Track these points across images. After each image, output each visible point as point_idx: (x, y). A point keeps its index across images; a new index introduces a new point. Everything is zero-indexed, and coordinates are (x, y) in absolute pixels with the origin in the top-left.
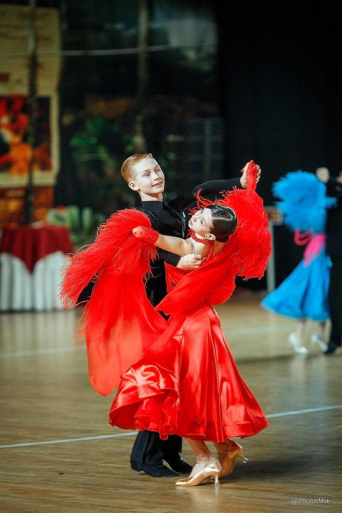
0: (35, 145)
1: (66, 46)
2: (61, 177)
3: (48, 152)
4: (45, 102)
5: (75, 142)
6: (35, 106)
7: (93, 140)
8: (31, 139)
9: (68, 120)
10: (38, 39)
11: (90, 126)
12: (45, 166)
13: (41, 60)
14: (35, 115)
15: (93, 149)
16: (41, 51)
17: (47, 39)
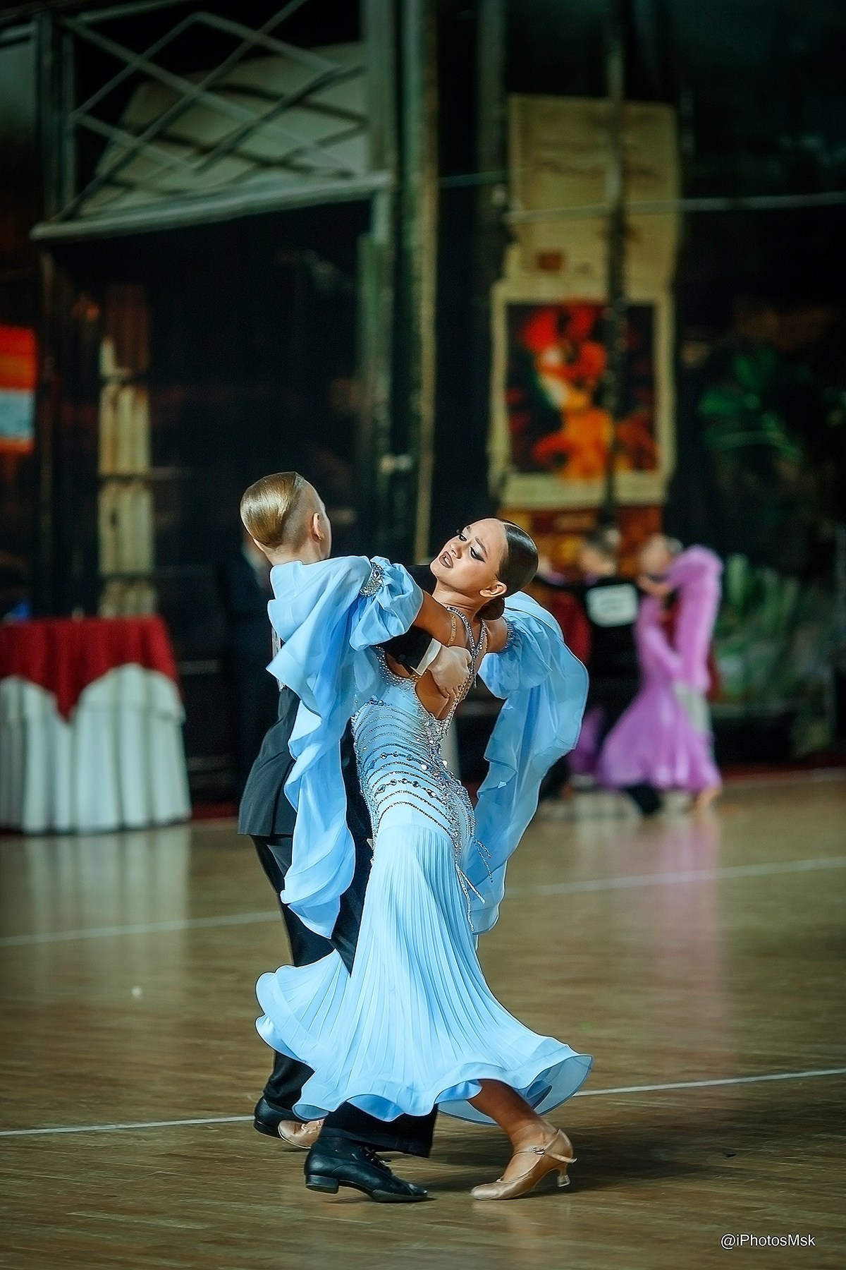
0: (620, 414)
1: (690, 188)
2: (676, 485)
3: (650, 427)
4: (642, 316)
5: (711, 404)
6: (622, 324)
7: (752, 401)
8: (611, 400)
9: (693, 355)
10: (627, 173)
11: (743, 368)
12: (643, 460)
13: (634, 220)
14: (621, 344)
15: (750, 422)
16: (635, 201)
17: (646, 173)
